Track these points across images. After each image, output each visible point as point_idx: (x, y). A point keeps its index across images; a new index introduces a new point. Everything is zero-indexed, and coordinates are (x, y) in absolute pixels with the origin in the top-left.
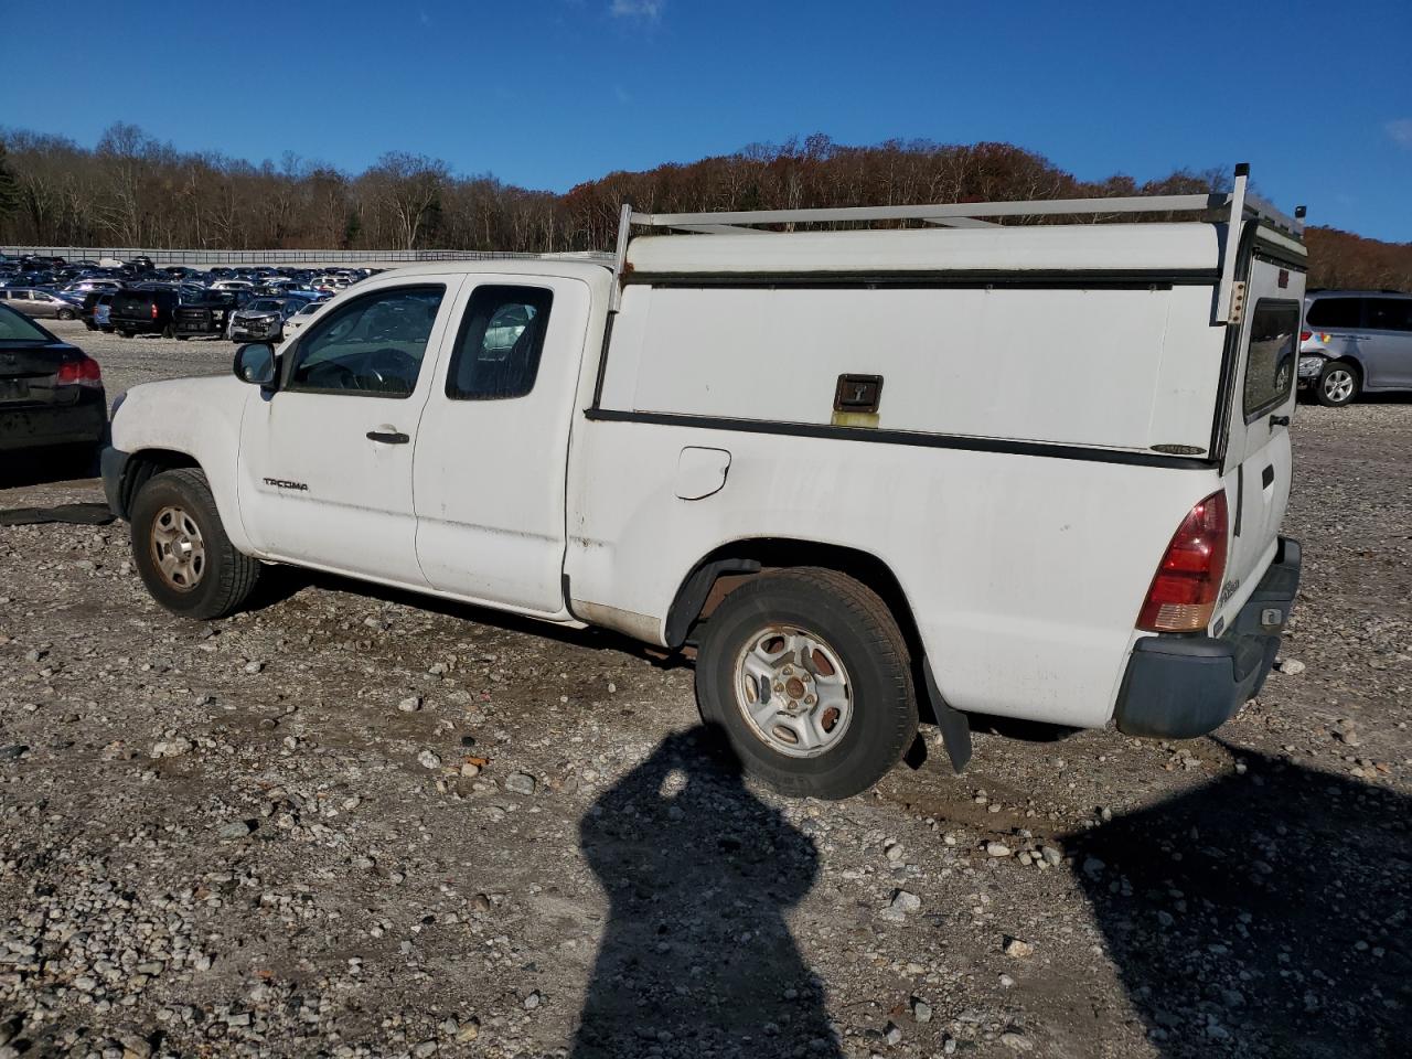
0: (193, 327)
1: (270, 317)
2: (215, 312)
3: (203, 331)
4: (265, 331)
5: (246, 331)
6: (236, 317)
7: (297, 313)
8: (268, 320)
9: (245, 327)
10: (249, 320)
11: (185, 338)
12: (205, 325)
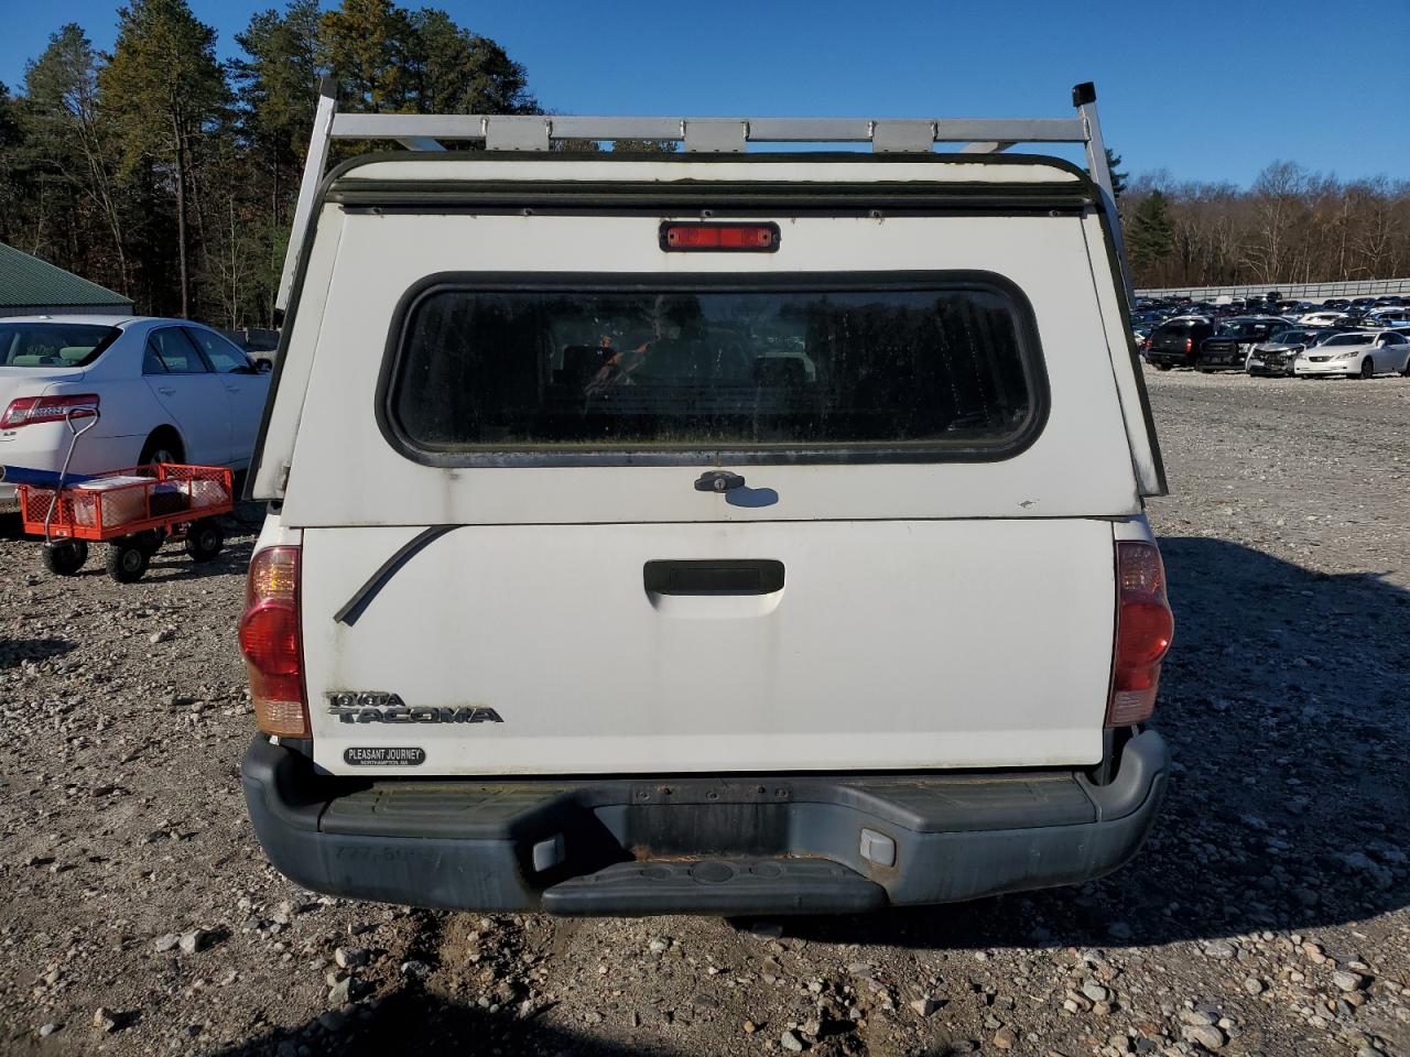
0: (1216, 360)
1: (1293, 350)
2: (1240, 345)
3: (1227, 364)
4: (1283, 365)
5: (1262, 364)
6: (1256, 350)
7: (1319, 344)
8: (1289, 353)
9: (1261, 361)
10: (1268, 353)
11: (1210, 371)
12: (1228, 359)
